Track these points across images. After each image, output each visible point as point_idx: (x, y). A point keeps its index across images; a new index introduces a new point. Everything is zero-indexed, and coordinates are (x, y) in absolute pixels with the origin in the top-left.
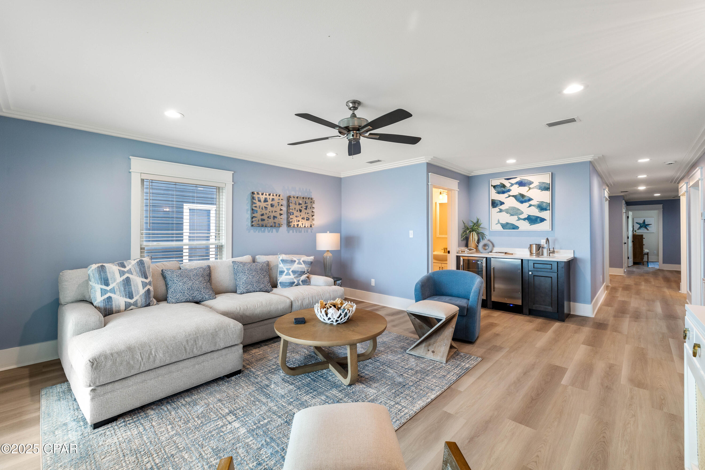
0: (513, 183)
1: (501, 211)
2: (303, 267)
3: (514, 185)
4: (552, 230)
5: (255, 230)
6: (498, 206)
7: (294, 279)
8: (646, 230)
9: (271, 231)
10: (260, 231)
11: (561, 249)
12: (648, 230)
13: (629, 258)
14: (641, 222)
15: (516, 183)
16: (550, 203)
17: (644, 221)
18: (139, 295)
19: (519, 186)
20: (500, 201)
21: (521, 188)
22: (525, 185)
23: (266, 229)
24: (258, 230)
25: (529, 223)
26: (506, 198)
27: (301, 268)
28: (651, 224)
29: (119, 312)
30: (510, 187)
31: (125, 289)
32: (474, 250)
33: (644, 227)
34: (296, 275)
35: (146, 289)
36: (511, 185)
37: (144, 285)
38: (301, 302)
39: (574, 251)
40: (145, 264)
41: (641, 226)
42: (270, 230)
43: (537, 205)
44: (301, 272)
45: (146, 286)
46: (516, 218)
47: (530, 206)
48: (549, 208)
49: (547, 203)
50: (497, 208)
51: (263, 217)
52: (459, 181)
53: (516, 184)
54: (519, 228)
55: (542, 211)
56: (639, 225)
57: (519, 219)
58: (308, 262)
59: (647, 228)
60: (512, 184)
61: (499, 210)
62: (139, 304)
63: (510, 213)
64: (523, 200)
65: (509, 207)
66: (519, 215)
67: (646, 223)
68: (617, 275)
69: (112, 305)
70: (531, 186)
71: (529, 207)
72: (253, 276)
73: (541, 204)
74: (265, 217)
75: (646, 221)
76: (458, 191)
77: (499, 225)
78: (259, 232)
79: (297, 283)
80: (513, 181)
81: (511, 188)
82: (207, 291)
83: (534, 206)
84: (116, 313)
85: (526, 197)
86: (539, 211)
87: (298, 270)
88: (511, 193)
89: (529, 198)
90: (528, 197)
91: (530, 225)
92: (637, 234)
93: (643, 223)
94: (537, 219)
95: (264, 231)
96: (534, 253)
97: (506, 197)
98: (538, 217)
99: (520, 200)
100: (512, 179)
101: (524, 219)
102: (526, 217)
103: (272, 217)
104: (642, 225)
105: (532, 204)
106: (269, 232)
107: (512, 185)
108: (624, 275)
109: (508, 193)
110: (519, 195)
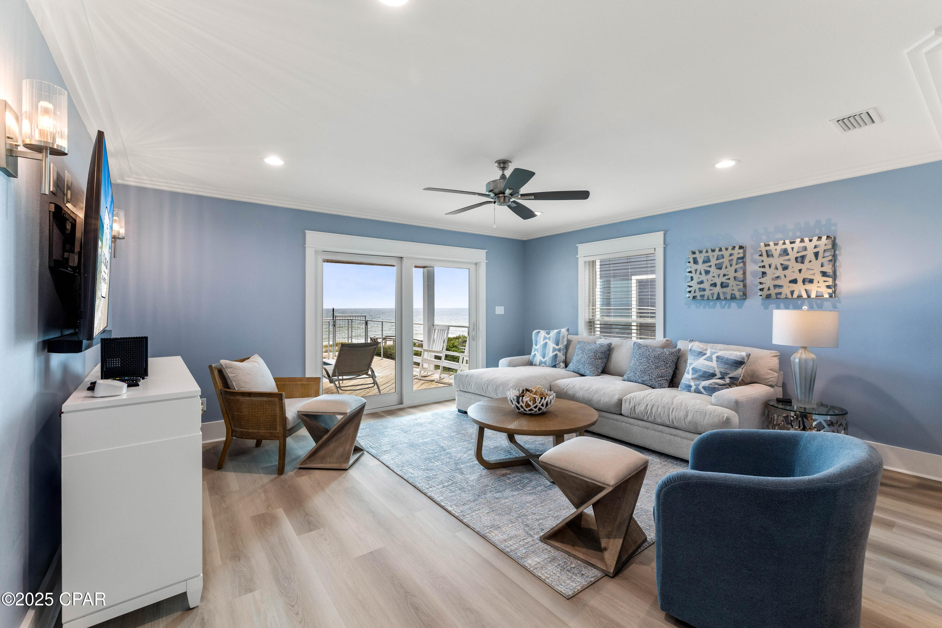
2: (713, 366)
5: (698, 305)
7: (691, 380)
9: (727, 306)
10: (707, 307)
18: (549, 357)
23: (718, 303)
24: (703, 305)
27: (707, 366)
29: (535, 365)
31: (543, 350)
34: (695, 376)
35: (555, 353)
37: (554, 350)
38: (633, 405)
40: (561, 334)
42: (725, 305)
44: (705, 372)
45: (555, 351)
51: (702, 286)
58: (727, 359)
62: (547, 364)
69: (534, 359)
72: (641, 363)
74: (706, 285)
78: (705, 308)
79: (695, 388)
82: (590, 367)
84: (534, 366)
87: (700, 368)
95: (714, 307)
103: (719, 284)
106: (723, 307)
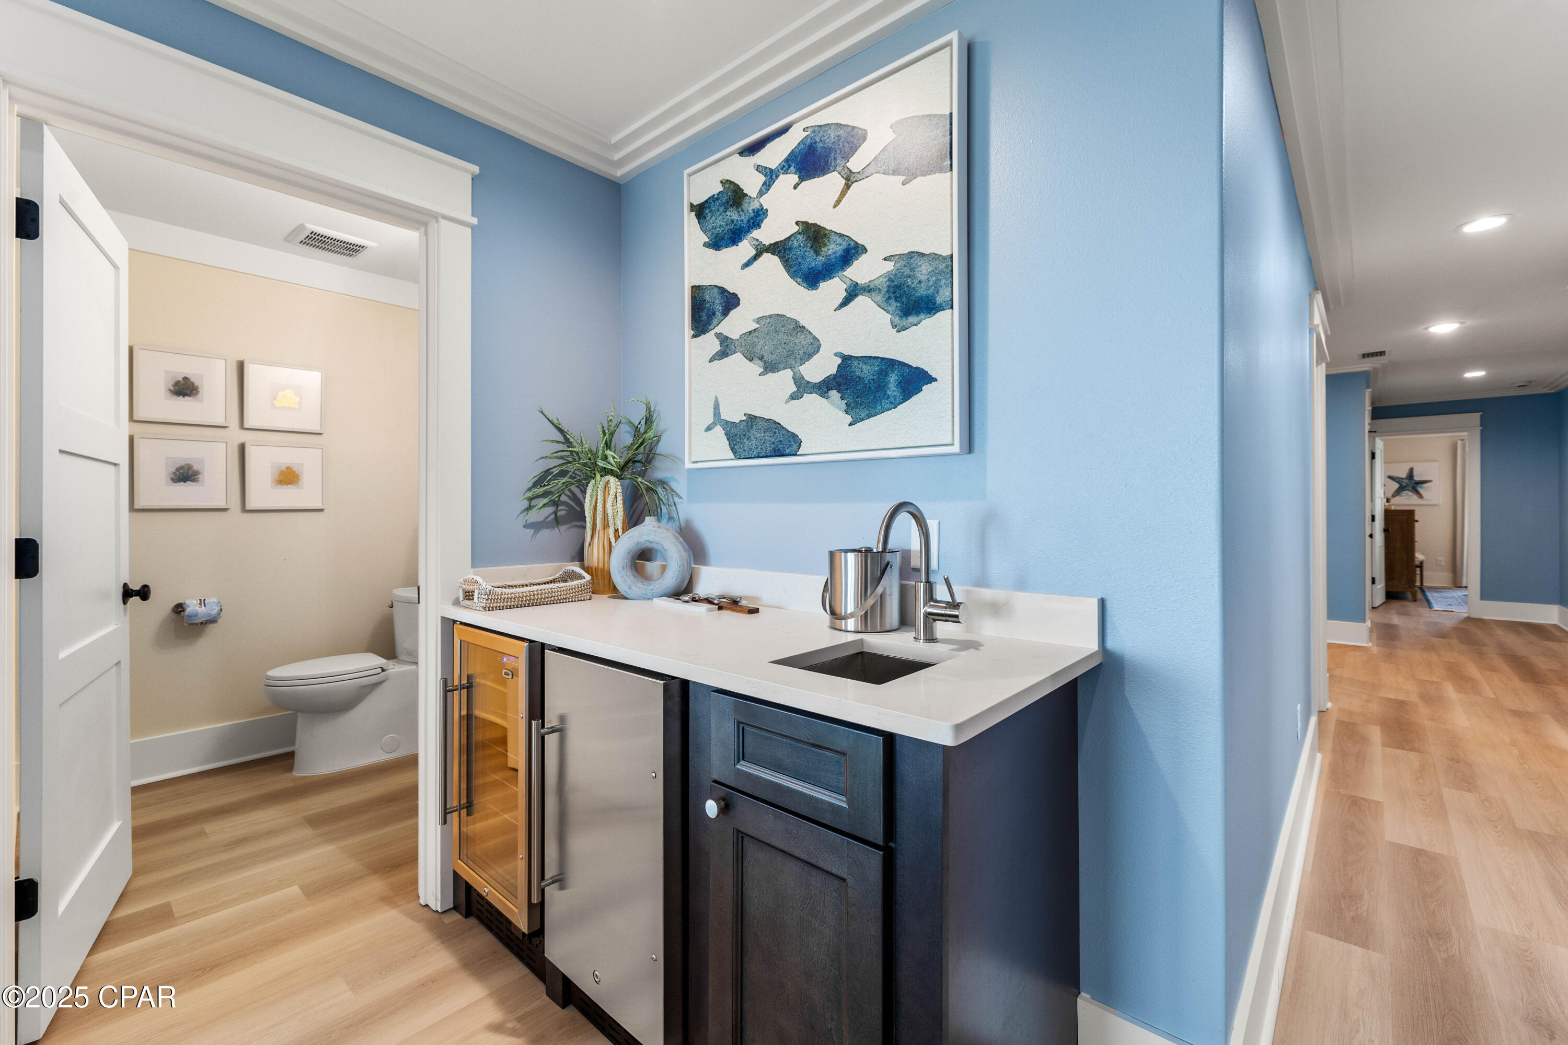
0: (773, 165)
1: (726, 348)
3: (777, 177)
4: (969, 445)
6: (715, 321)
8: (1415, 497)
11: (1021, 585)
12: (1421, 496)
13: (1377, 581)
14: (1403, 474)
15: (787, 160)
16: (951, 256)
17: (1411, 470)
19: (802, 179)
20: (723, 291)
21: (809, 185)
22: (826, 163)
25: (847, 412)
26: (747, 265)
28: (1430, 481)
30: (761, 193)
32: (580, 577)
33: (1410, 488)
36: (765, 183)
39: (1102, 603)
41: (1401, 485)
43: (883, 284)
46: (784, 380)
47: (853, 292)
48: (948, 293)
49: (935, 257)
50: (712, 333)
52: (476, 169)
53: (786, 173)
54: (799, 444)
55: (912, 319)
56: (1398, 482)
57: (802, 387)
59: (1418, 493)
60: (771, 171)
61: (716, 346)
63: (761, 358)
64: (818, 261)
65: (758, 320)
66: (802, 362)
67: (1417, 478)
68: (1347, 646)
70: (855, 163)
71: (845, 302)
73: (907, 271)
75: (1415, 473)
76: (473, 228)
77: (719, 431)
80: (774, 155)
81: (766, 201)
83: (868, 290)
85: (833, 237)
86: (897, 320)
88: (768, 233)
89: (844, 245)
90: (839, 240)
91: (849, 419)
92: (1393, 508)
93: (1406, 478)
94: (887, 375)
96: (851, 608)
97: (745, 261)
98: (891, 364)
99: (805, 267)
100: (770, 146)
101: (824, 388)
102: (833, 370)
104: (1404, 485)
105: (862, 280)
107: (770, 176)
108: (1370, 644)
109: (755, 234)
110: (800, 237)
